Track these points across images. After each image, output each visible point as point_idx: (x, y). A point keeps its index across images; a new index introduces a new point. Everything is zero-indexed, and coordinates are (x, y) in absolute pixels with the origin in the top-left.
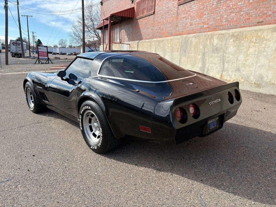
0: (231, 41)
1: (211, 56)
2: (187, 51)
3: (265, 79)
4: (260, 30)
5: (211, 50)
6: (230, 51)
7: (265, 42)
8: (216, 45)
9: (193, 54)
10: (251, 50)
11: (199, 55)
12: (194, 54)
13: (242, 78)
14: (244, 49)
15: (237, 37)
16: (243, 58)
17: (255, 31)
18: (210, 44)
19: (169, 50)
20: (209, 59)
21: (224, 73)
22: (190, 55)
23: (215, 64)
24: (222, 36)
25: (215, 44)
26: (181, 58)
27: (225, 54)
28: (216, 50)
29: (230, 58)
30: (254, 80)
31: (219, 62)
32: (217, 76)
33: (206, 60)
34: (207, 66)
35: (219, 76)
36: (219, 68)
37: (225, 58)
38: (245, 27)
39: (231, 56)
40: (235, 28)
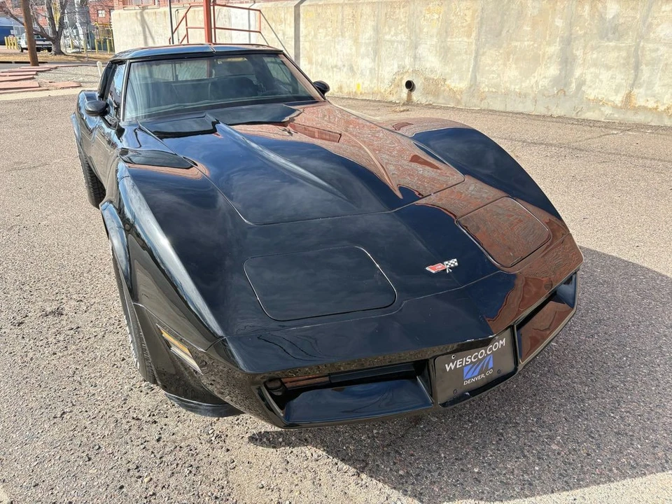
1: (593, 49)
2: (504, 33)
5: (595, 31)
6: (662, 35)
8: (614, 18)
9: (526, 43)
11: (549, 44)
12: (532, 43)
18: (592, 17)
19: (435, 31)
20: (585, 54)
21: (635, 91)
22: (518, 44)
23: (608, 68)
25: (610, 16)
26: (481, 52)
27: (642, 44)
28: (614, 31)
29: (659, 53)
31: (622, 61)
32: (612, 98)
33: (575, 58)
34: (577, 73)
35: (620, 99)
36: (620, 78)
37: (642, 52)
39: (662, 48)
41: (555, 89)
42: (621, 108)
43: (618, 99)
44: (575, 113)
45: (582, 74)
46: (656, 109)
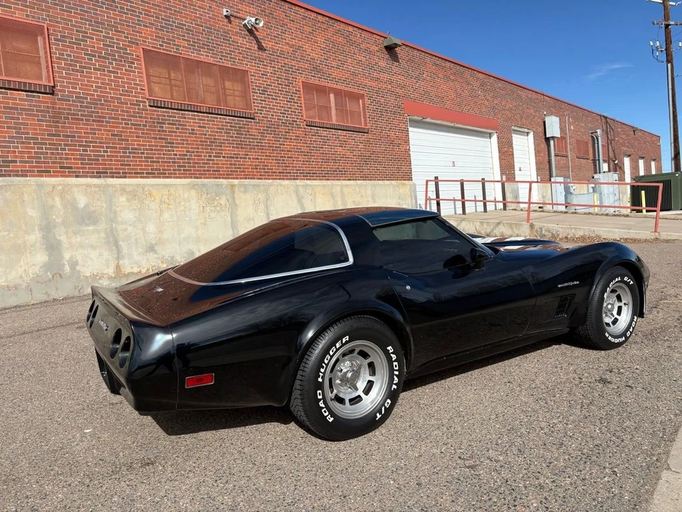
0: (123, 199)
1: (75, 233)
3: (197, 254)
4: (171, 185)
5: (72, 219)
6: (126, 218)
7: (183, 203)
8: (85, 207)
10: (166, 215)
11: (27, 233)
12: (6, 233)
13: (162, 262)
14: (152, 213)
15: (133, 195)
16: (155, 229)
17: (165, 185)
18: (65, 207)
20: (68, 238)
21: (121, 262)
23: (93, 247)
24: (97, 189)
25: (81, 205)
27: (114, 225)
28: (88, 217)
29: (129, 231)
30: (183, 260)
31: (104, 241)
32: (105, 272)
33: (59, 243)
34: (67, 255)
35: (113, 271)
36: (106, 254)
37: (116, 232)
38: (137, 177)
39: (129, 228)
40: (117, 177)
41: (49, 274)
42: (115, 278)
43: (111, 271)
44: (77, 291)
45: (72, 257)
46: (140, 272)
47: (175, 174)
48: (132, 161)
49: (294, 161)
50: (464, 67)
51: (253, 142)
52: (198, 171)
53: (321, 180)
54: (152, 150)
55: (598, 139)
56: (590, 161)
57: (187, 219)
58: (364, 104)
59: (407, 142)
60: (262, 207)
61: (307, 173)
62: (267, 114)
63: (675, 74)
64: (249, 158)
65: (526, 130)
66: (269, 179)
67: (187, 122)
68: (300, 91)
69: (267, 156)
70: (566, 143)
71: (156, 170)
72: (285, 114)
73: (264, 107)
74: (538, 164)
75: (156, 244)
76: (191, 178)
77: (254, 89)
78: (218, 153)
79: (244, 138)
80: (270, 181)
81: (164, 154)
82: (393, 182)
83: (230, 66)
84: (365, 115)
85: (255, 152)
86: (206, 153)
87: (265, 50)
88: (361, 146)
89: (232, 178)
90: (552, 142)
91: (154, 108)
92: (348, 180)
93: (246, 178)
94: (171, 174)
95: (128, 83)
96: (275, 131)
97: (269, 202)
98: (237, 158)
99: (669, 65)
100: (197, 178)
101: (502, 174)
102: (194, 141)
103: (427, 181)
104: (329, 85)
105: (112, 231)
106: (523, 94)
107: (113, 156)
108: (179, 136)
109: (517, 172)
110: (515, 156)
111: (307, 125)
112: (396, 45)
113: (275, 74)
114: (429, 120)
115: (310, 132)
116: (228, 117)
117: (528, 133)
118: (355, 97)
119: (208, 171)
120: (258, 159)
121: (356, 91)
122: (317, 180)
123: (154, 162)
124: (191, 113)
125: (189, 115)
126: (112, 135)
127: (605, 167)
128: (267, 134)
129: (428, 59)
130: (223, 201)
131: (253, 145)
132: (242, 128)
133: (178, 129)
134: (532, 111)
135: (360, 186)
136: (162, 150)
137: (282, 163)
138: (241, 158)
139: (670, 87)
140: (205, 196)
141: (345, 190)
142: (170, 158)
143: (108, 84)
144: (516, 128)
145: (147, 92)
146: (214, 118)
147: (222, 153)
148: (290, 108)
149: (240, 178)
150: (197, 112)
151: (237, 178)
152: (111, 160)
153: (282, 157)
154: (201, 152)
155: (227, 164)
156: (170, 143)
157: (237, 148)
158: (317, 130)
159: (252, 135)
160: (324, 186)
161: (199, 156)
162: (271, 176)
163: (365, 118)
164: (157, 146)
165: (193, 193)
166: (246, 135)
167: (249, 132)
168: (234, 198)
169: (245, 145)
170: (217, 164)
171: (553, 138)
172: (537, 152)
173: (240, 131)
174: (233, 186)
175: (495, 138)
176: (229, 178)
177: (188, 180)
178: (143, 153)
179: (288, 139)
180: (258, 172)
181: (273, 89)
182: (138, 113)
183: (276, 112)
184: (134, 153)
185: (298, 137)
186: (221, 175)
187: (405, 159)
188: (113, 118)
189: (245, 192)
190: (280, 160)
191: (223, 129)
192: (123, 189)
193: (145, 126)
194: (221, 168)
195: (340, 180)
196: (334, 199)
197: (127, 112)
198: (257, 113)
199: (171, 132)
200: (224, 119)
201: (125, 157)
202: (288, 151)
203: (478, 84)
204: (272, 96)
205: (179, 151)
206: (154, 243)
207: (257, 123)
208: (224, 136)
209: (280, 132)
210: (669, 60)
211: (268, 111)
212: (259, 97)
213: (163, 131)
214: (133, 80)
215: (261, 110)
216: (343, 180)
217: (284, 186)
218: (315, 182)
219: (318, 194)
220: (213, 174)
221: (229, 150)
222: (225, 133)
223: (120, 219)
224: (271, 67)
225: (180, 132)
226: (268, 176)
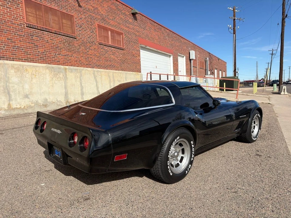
0: (13, 71)
3: (49, 100)
4: (37, 66)
6: (14, 81)
7: (42, 75)
10: (34, 81)
13: (32, 103)
14: (27, 79)
15: (17, 69)
16: (29, 87)
17: (34, 66)
27: (8, 84)
30: (42, 103)
31: (2, 91)
32: (3, 107)
35: (7, 107)
36: (3, 98)
37: (9, 87)
38: (20, 61)
39: (15, 86)
40: (9, 60)
42: (8, 110)
43: (6, 106)
46: (21, 107)
47: (38, 61)
48: (17, 53)
49: (93, 59)
50: (162, 26)
51: (75, 49)
52: (49, 60)
53: (104, 69)
54: (27, 48)
55: (207, 61)
56: (204, 70)
57: (44, 83)
58: (123, 37)
59: (139, 56)
60: (78, 80)
61: (98, 65)
62: (82, 37)
63: (236, 39)
64: (73, 57)
65: (183, 55)
66: (82, 67)
67: (45, 37)
68: (96, 28)
69: (81, 56)
70: (196, 62)
71: (29, 58)
72: (90, 38)
73: (81, 34)
74: (187, 69)
75: (29, 94)
76: (46, 64)
77: (76, 25)
78: (59, 53)
79: (71, 47)
80: (82, 68)
81: (33, 51)
82: (134, 73)
83: (65, 12)
84: (123, 42)
85: (76, 54)
86: (54, 52)
87: (82, 7)
88: (121, 55)
89: (65, 65)
90: (192, 61)
91: (29, 28)
92: (116, 70)
93: (71, 66)
94: (37, 61)
95: (16, 14)
96: (85, 45)
97: (82, 77)
98: (68, 56)
99: (234, 35)
100: (49, 64)
101: (174, 73)
102: (48, 46)
103: (147, 73)
104: (109, 27)
105: (6, 87)
106: (182, 40)
107: (7, 50)
108: (41, 43)
109: (179, 73)
110: (179, 66)
111: (99, 44)
112: (136, 13)
113: (85, 19)
114: (148, 47)
115: (100, 47)
116: (64, 37)
117: (183, 56)
118: (119, 34)
119: (54, 61)
120: (77, 57)
121: (120, 31)
122: (102, 69)
123: (28, 54)
124: (47, 32)
125: (46, 33)
126: (7, 39)
127: (209, 73)
128: (81, 46)
129: (148, 21)
130: (61, 76)
131: (75, 51)
132: (70, 42)
133: (40, 39)
134: (185, 48)
135: (121, 73)
136: (33, 49)
137: (88, 60)
138: (70, 56)
139: (234, 43)
140: (53, 73)
141: (114, 74)
142: (36, 53)
143: (6, 14)
144: (179, 54)
145: (25, 19)
146: (58, 36)
147: (61, 53)
148: (92, 36)
149: (69, 66)
150: (50, 32)
151: (68, 66)
152: (7, 52)
153: (88, 57)
154: (51, 52)
155: (63, 59)
156: (36, 46)
157: (68, 51)
158: (103, 46)
159: (75, 46)
160: (106, 72)
161: (50, 53)
162: (83, 65)
163: (123, 43)
164: (30, 47)
165: (47, 71)
166: (72, 46)
167: (73, 44)
168: (66, 75)
169: (72, 50)
170: (59, 58)
171: (192, 59)
172: (187, 65)
173: (70, 44)
174: (66, 69)
175: (172, 57)
176: (64, 65)
177: (45, 65)
178: (23, 50)
179: (90, 49)
180: (77, 63)
181: (84, 26)
182: (21, 29)
183: (86, 37)
184: (18, 49)
185: (95, 49)
186: (60, 63)
187: (138, 63)
188: (8, 31)
189: (71, 72)
190: (87, 59)
191: (62, 42)
192: (13, 66)
193: (24, 36)
194: (60, 60)
195: (112, 70)
196: (110, 78)
197: (15, 28)
198: (78, 36)
199: (37, 40)
200: (63, 37)
201: (13, 50)
202: (91, 55)
203: (166, 34)
204: (84, 29)
205: (41, 50)
206: (27, 93)
207: (77, 41)
208: (62, 45)
209: (87, 46)
210: (234, 33)
211: (82, 36)
212: (78, 29)
213: (33, 40)
214: (19, 13)
215: (79, 35)
216: (114, 70)
217: (88, 71)
218: (101, 70)
219: (103, 75)
220: (57, 63)
221: (64, 52)
222: (63, 44)
223: (11, 81)
224: (84, 15)
225: (41, 41)
226: (81, 65)
